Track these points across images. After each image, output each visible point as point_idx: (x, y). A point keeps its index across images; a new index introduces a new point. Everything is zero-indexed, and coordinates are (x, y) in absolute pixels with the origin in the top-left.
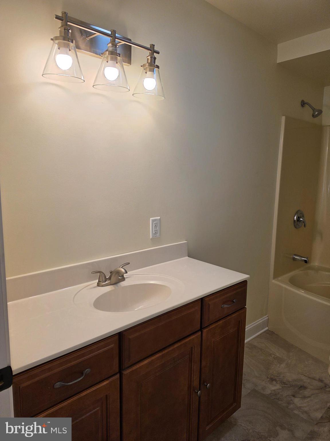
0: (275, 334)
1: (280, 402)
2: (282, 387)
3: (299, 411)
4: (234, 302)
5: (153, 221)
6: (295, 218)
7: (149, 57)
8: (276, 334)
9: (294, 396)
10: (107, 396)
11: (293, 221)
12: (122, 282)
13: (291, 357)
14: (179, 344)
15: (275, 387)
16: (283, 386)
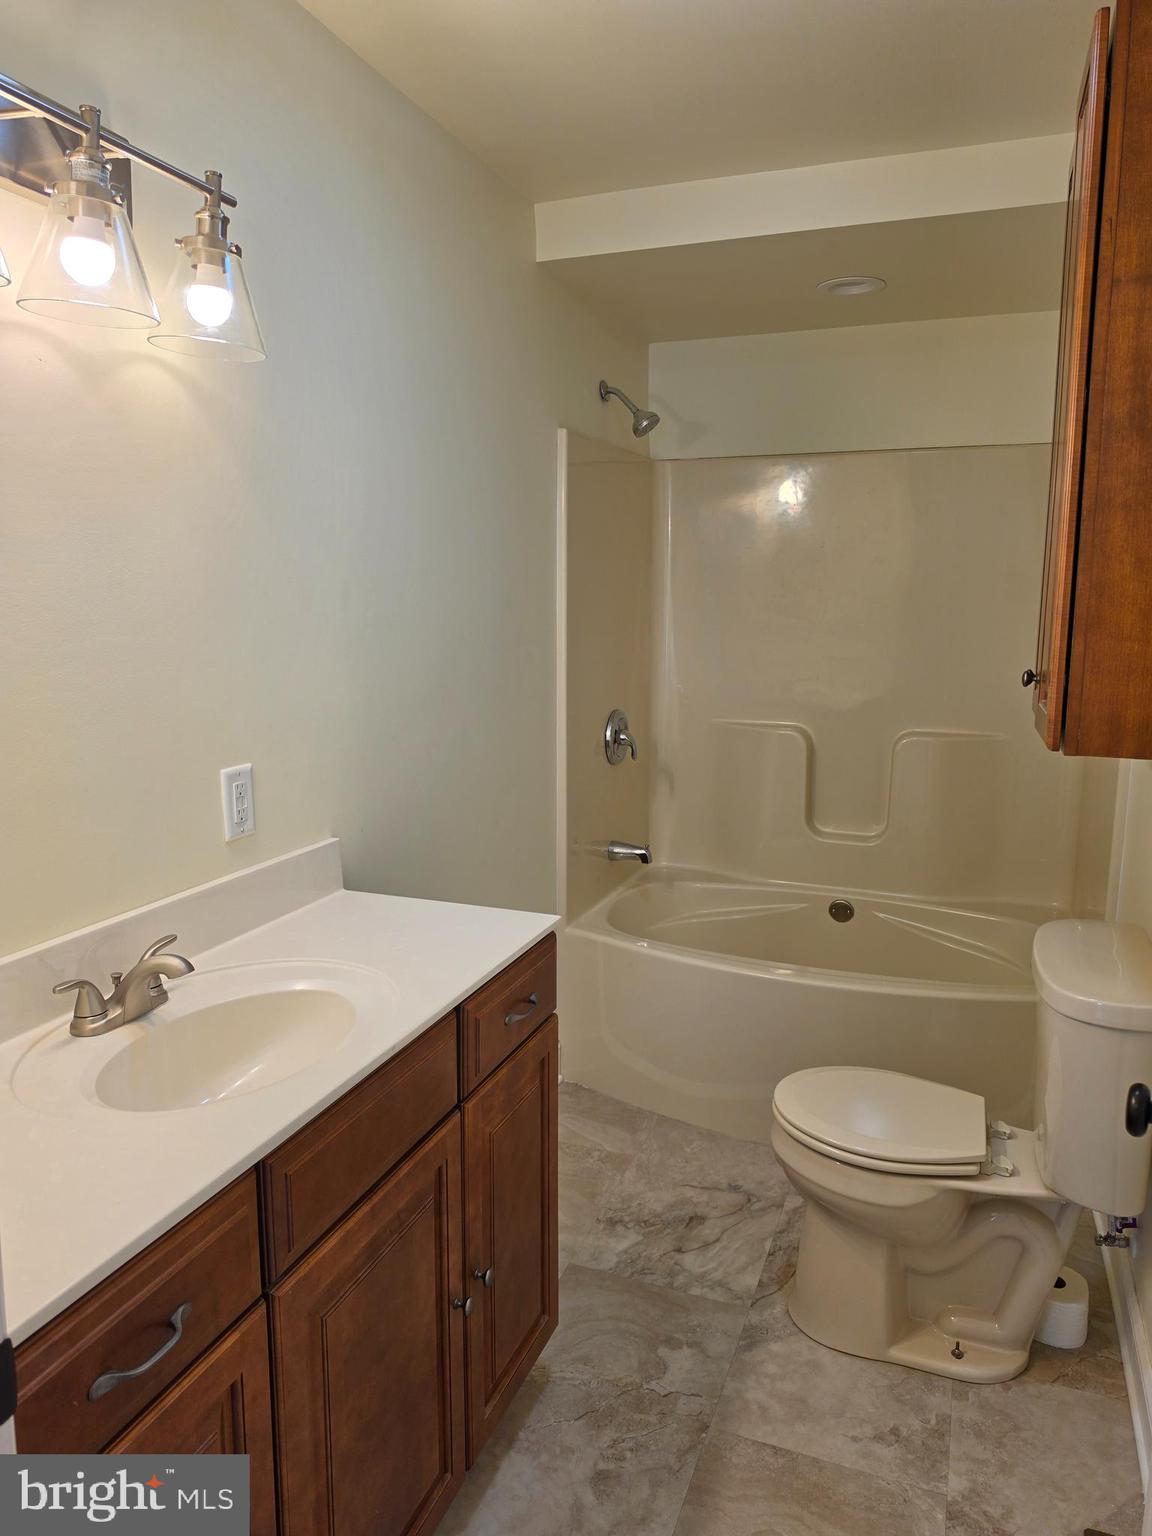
0: (585, 1089)
1: (648, 1279)
2: (643, 1235)
3: (703, 1287)
4: (533, 1002)
5: (231, 778)
6: (608, 733)
7: (206, 216)
8: (589, 1090)
9: (679, 1250)
10: (233, 1387)
11: (603, 744)
12: (162, 1008)
13: (644, 1146)
14: (412, 1165)
15: (625, 1241)
16: (647, 1230)
